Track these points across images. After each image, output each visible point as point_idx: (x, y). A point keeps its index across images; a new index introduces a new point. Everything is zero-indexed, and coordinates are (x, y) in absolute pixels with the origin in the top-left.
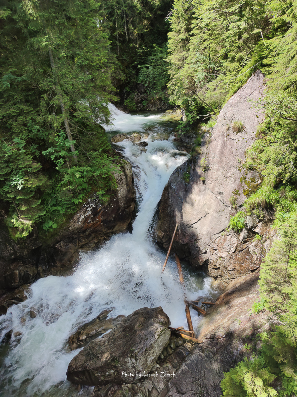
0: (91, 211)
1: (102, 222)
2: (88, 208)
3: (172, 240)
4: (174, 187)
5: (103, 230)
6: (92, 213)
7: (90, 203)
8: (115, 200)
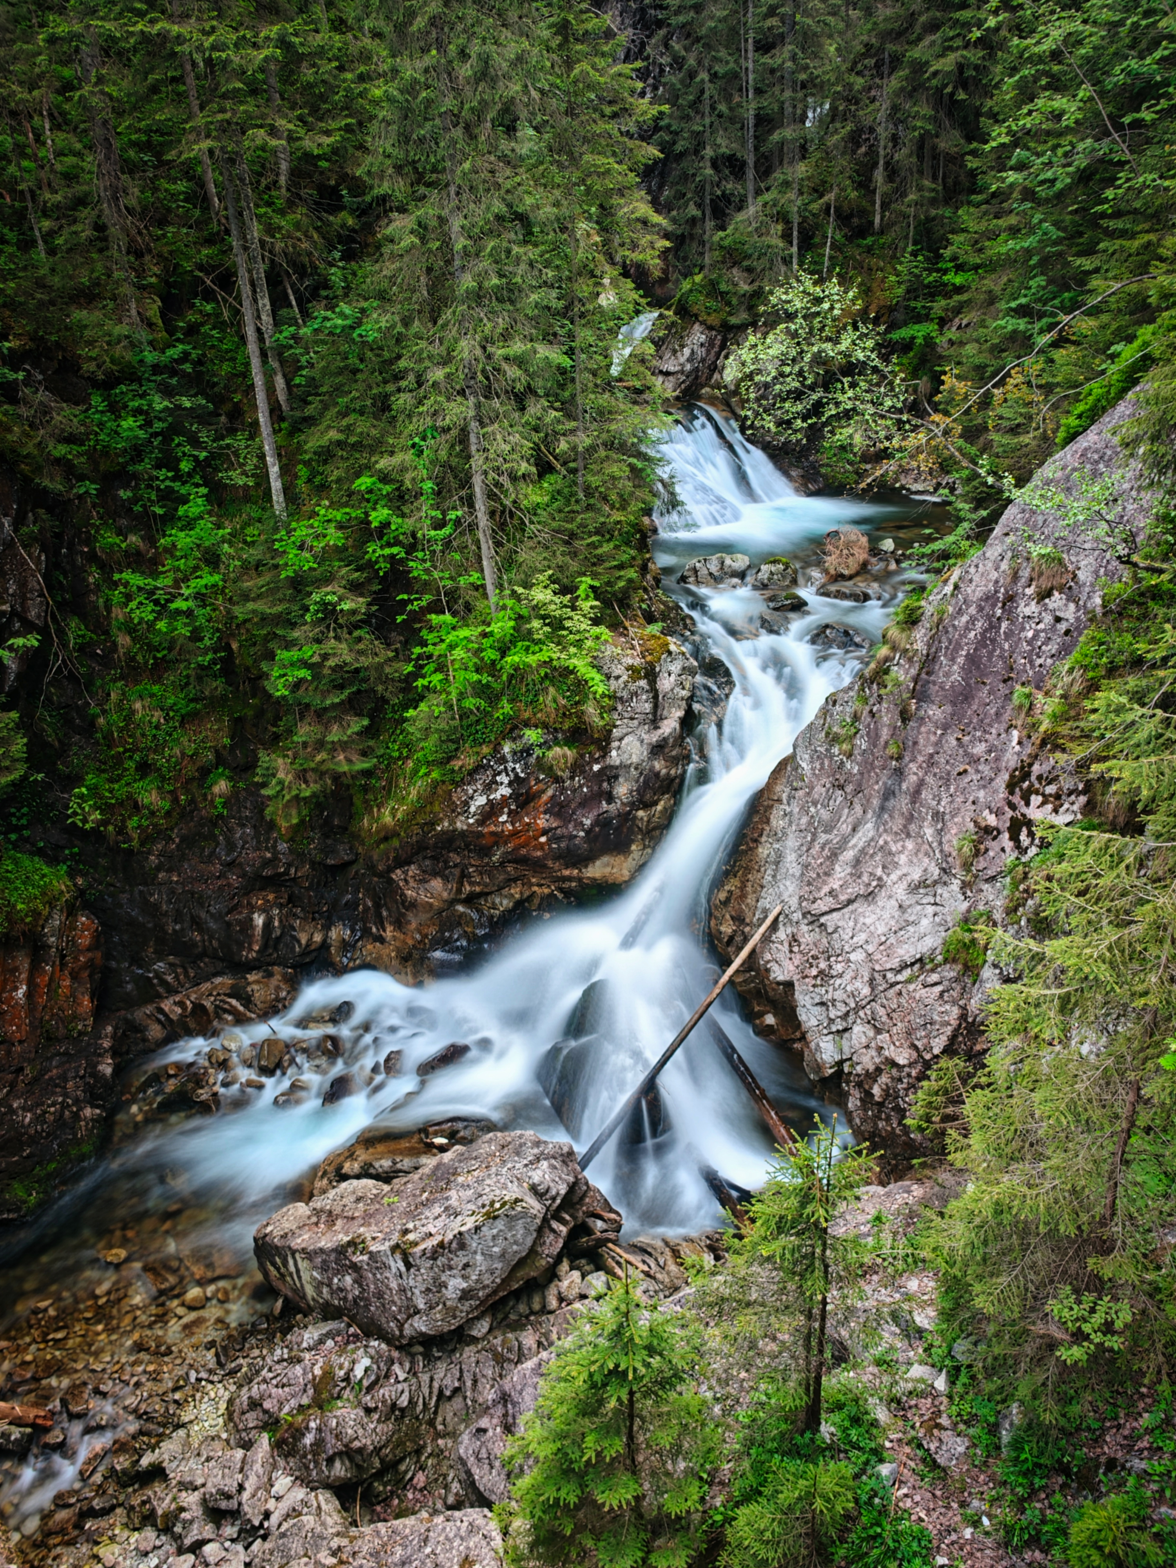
0: (510, 784)
1: (545, 832)
2: (500, 773)
5: (550, 863)
6: (515, 796)
7: (509, 757)
8: (596, 768)
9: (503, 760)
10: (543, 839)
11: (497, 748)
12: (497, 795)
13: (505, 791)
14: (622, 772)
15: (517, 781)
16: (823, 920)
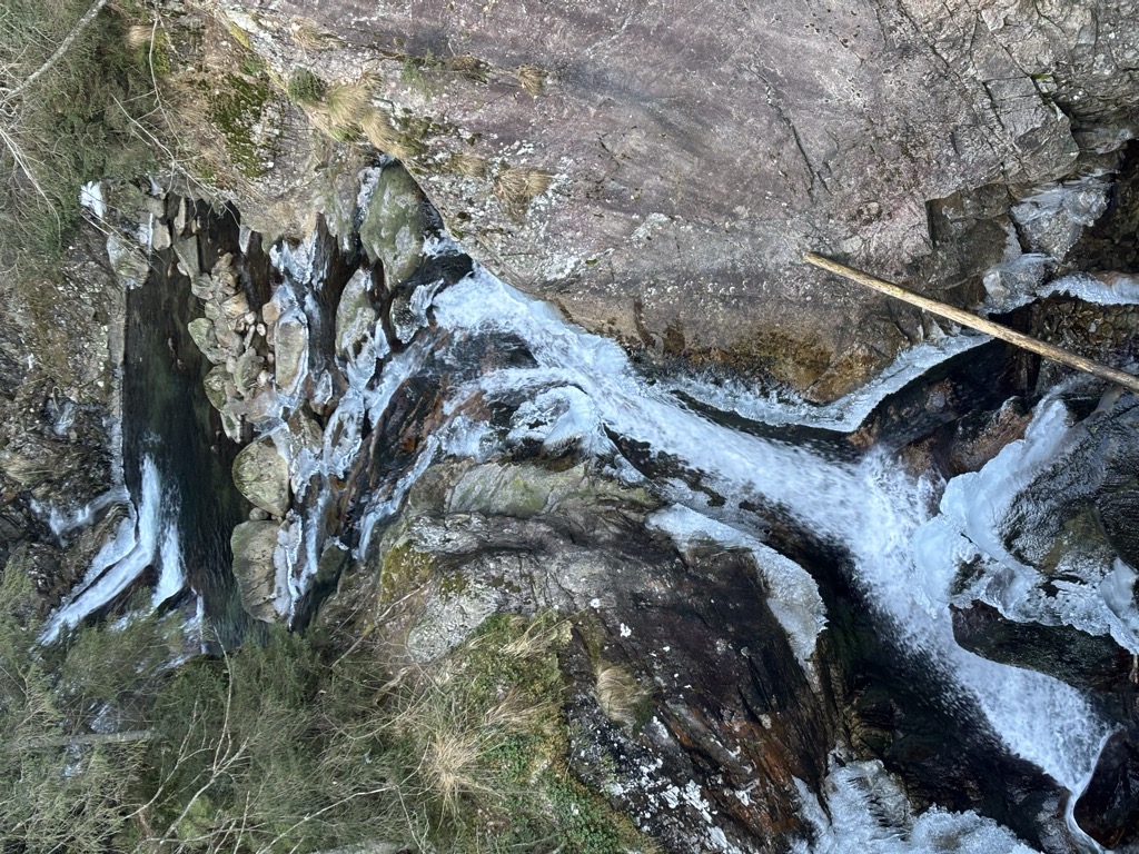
0: (681, 784)
1: (753, 718)
2: (664, 803)
3: (897, 293)
4: (571, 263)
5: (806, 713)
6: (701, 776)
7: (631, 785)
8: (626, 632)
9: (639, 796)
10: (766, 721)
11: (619, 806)
12: (703, 806)
13: (693, 794)
14: (625, 587)
15: (671, 772)
16: (818, 166)
